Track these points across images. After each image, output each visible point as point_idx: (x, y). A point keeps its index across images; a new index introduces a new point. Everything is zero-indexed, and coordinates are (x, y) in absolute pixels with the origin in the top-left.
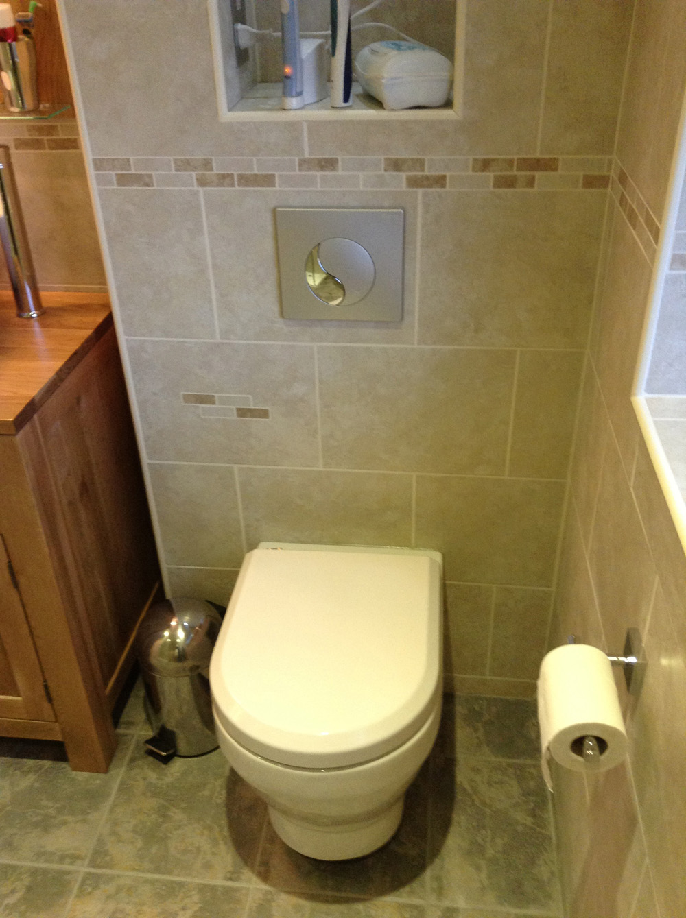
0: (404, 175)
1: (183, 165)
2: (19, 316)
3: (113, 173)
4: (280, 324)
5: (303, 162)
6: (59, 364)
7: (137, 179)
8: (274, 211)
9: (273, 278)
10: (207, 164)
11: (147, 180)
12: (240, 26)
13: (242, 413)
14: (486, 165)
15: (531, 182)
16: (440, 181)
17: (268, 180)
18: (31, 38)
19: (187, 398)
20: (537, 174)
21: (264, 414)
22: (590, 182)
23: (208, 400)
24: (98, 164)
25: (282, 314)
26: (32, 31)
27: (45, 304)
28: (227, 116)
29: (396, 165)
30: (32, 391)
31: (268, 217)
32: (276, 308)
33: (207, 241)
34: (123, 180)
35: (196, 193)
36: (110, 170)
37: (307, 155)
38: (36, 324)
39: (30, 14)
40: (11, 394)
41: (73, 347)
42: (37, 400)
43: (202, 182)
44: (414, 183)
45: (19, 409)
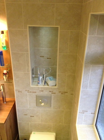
0: (51, 92)
1: (26, 91)
4: (36, 107)
5: (40, 91)
6: (9, 112)
8: (36, 96)
9: (36, 102)
10: (29, 91)
11: (21, 92)
12: (33, 75)
13: (31, 116)
14: (60, 92)
15: (65, 94)
16: (55, 93)
17: (36, 92)
19: (24, 115)
20: (66, 93)
21: (34, 116)
22: (71, 94)
23: (27, 115)
24: (16, 90)
25: (36, 106)
28: (31, 86)
29: (50, 91)
31: (35, 96)
32: (36, 105)
33: (28, 98)
34: (19, 92)
35: (27, 93)
37: (40, 90)
38: (5, 104)
39: (8, 71)
40: (4, 118)
41: (10, 109)
42: (7, 119)
43: (28, 92)
44: (52, 93)
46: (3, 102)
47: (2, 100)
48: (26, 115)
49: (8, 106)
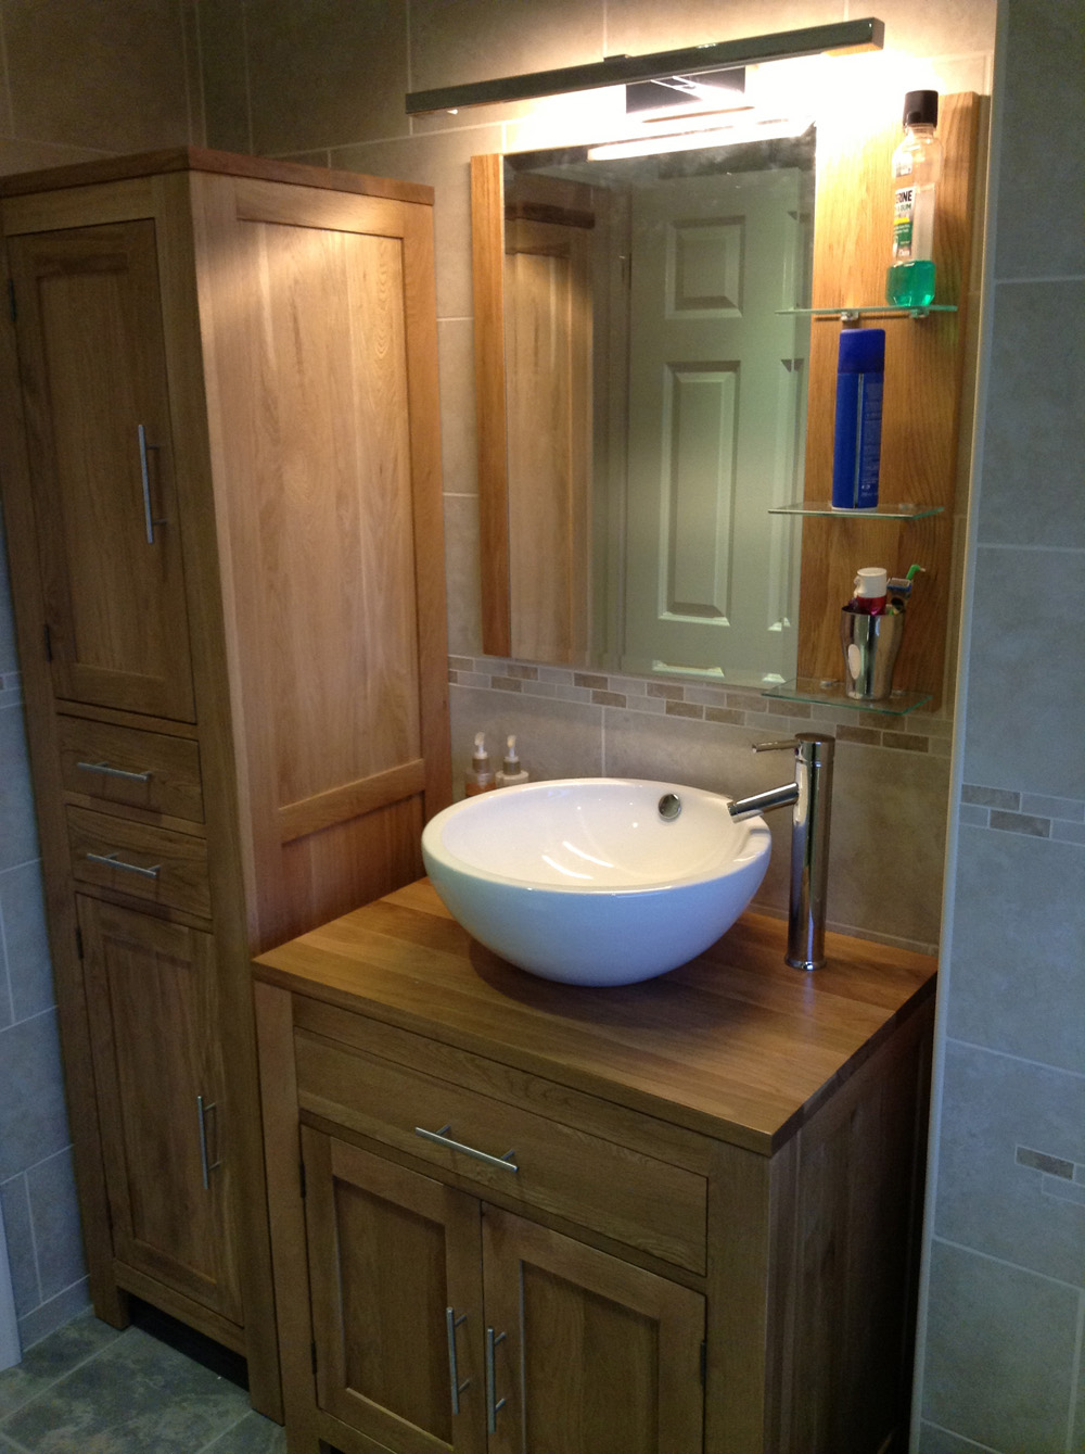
2: (789, 963)
3: (989, 809)
6: (842, 1057)
7: (1025, 823)
11: (1040, 827)
18: (903, 611)
19: (1024, 1157)
23: (1061, 1168)
24: (969, 794)
26: (906, 602)
27: (827, 953)
30: (803, 1095)
34: (1000, 820)
36: (986, 803)
38: (809, 981)
39: (907, 582)
40: (774, 1092)
41: (865, 1033)
42: (806, 1109)
45: (782, 1119)
46: (781, 954)
47: (785, 934)
48: (1047, 1164)
49: (842, 1001)
